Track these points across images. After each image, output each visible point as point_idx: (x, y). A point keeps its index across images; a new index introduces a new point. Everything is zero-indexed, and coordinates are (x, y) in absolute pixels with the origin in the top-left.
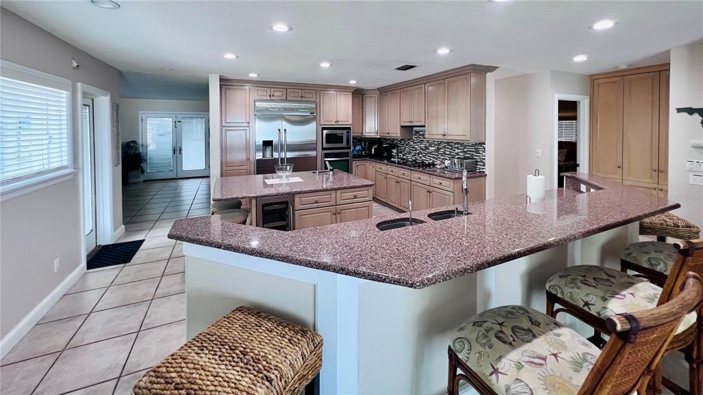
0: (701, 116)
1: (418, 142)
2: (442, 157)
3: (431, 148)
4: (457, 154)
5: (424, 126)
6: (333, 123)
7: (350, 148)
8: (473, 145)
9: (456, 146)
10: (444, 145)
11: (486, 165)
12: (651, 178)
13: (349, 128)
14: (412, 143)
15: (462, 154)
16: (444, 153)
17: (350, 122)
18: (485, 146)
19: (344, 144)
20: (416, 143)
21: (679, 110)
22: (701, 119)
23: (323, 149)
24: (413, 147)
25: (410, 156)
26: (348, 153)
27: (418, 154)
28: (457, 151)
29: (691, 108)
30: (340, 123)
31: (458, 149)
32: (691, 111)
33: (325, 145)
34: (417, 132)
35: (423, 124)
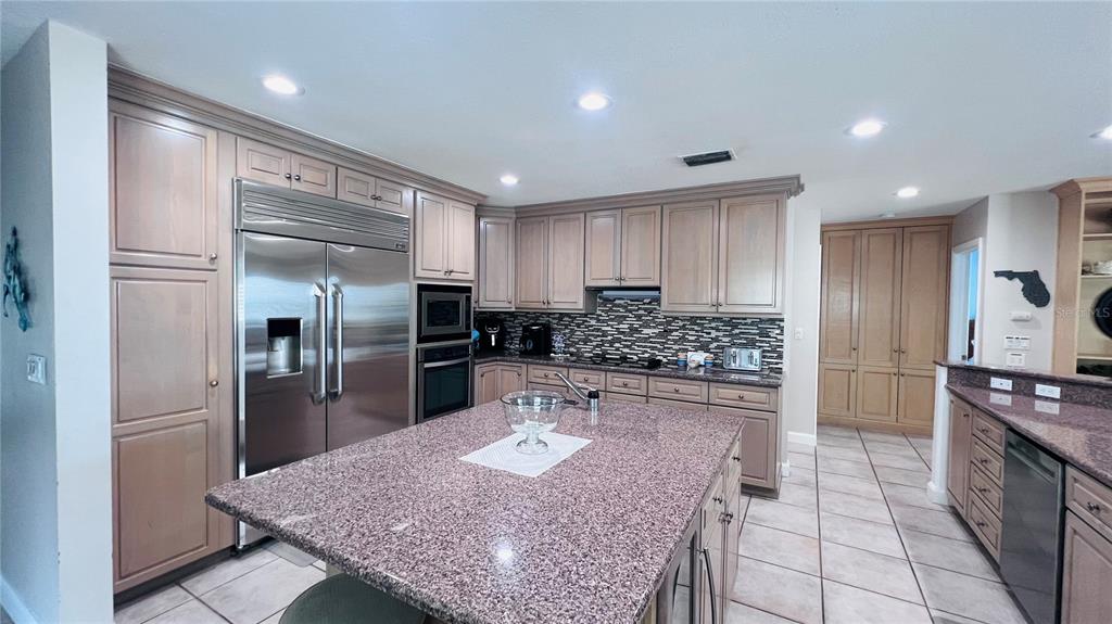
0: (1022, 281)
1: (612, 320)
2: (676, 347)
3: (646, 331)
4: (716, 339)
5: (658, 289)
6: (441, 275)
7: (468, 336)
8: (752, 324)
9: (713, 325)
10: (681, 324)
11: (785, 355)
12: (891, 360)
13: (468, 289)
14: (593, 322)
15: (727, 339)
16: (683, 339)
17: (471, 276)
18: (782, 324)
19: (461, 327)
20: (603, 321)
21: (998, 274)
22: (1022, 285)
23: (420, 340)
24: (598, 330)
25: (588, 348)
26: (465, 347)
27: (611, 343)
28: (714, 334)
29: (1011, 272)
30: (453, 276)
31: (718, 330)
32: (1010, 275)
33: (428, 331)
34: (607, 300)
35: (657, 284)
